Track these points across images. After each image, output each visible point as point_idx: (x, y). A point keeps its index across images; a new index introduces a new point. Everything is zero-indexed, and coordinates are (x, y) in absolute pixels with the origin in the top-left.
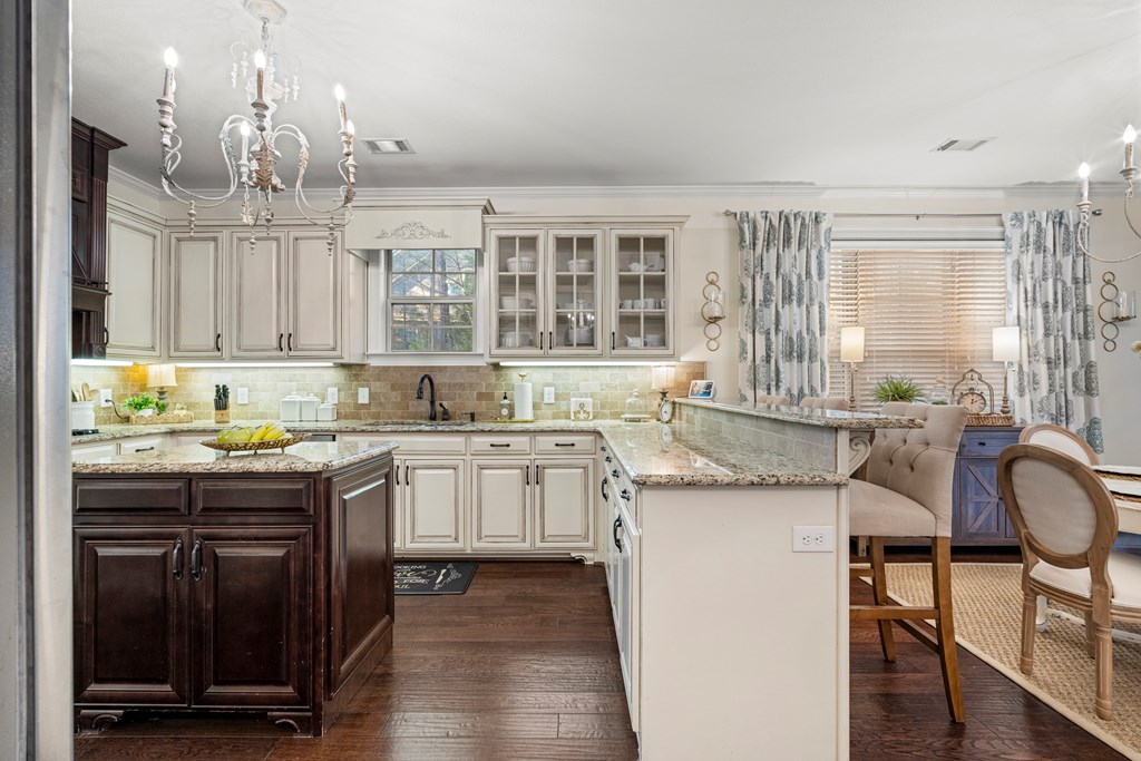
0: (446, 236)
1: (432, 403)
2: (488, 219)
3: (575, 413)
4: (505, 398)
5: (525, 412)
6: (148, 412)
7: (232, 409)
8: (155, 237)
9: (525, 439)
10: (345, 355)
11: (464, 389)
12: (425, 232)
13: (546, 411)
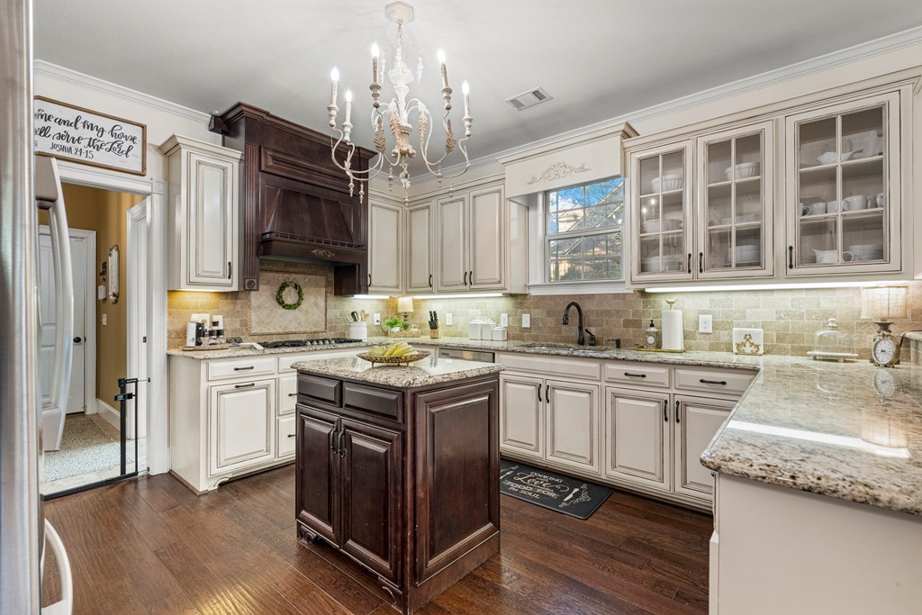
0: (586, 170)
1: (580, 328)
2: (628, 143)
3: (738, 345)
4: (652, 325)
5: (674, 340)
6: (396, 329)
7: (440, 330)
8: (398, 212)
9: (663, 371)
10: (508, 288)
11: (611, 316)
12: (568, 170)
13: (700, 340)
